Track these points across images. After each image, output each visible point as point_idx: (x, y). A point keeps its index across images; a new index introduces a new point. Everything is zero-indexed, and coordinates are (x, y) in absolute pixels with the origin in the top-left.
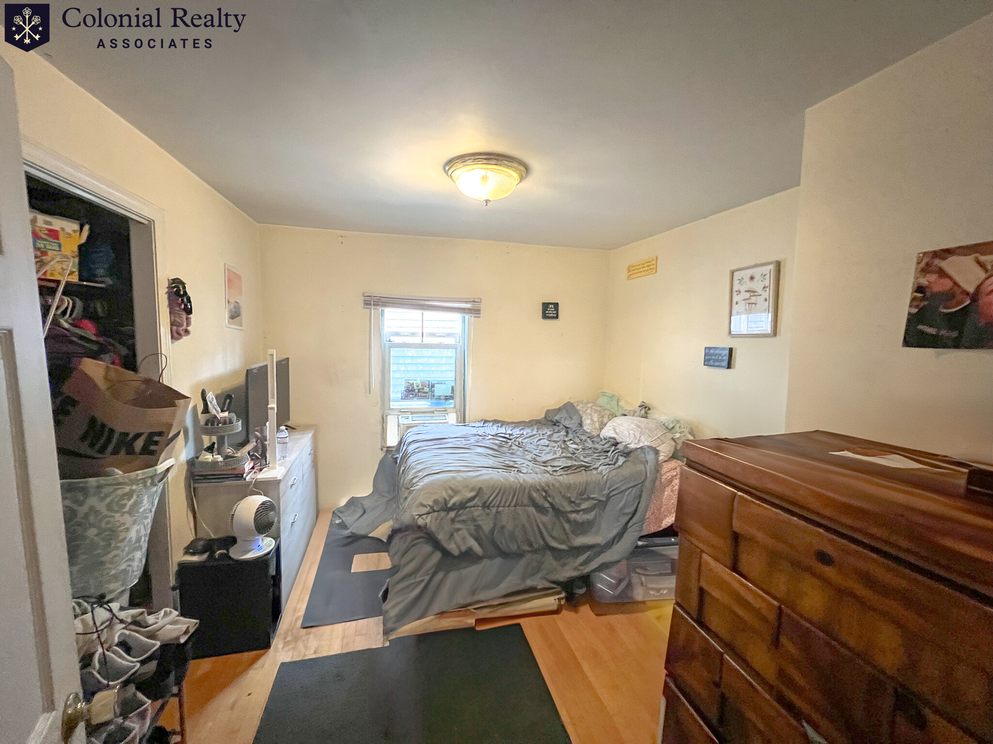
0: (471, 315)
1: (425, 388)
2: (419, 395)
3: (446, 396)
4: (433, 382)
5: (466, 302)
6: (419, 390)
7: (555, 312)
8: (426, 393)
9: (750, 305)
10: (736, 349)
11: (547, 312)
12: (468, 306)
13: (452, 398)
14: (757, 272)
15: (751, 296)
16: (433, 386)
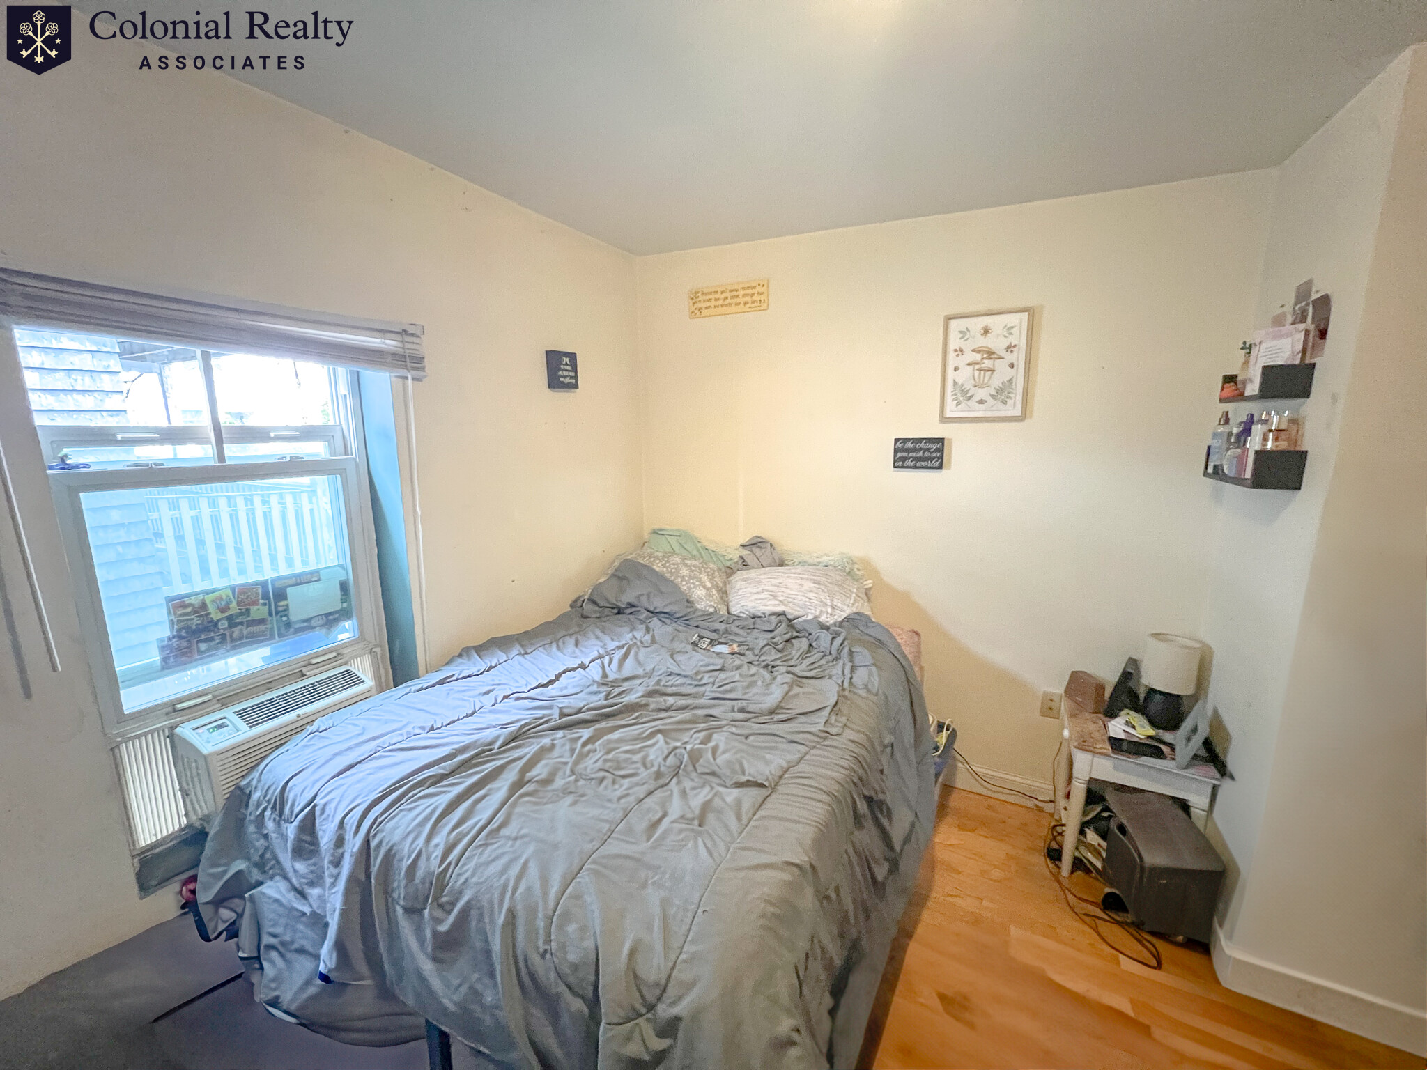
0: (403, 372)
1: (253, 609)
2: (236, 634)
3: (327, 615)
4: (277, 584)
5: (382, 332)
6: (230, 618)
7: (572, 374)
8: (262, 621)
9: (982, 372)
10: (950, 440)
11: (560, 373)
12: (389, 344)
13: (345, 614)
14: (996, 322)
15: (982, 359)
16: (281, 595)
